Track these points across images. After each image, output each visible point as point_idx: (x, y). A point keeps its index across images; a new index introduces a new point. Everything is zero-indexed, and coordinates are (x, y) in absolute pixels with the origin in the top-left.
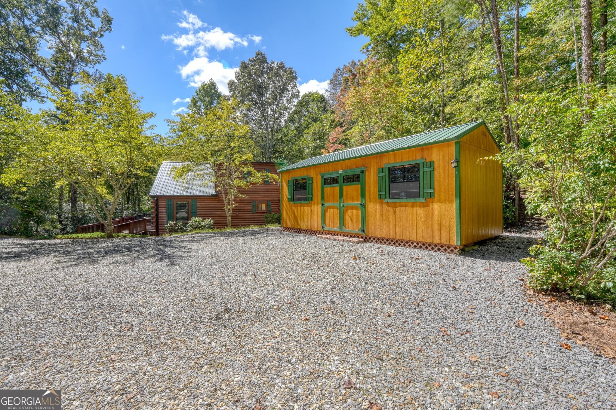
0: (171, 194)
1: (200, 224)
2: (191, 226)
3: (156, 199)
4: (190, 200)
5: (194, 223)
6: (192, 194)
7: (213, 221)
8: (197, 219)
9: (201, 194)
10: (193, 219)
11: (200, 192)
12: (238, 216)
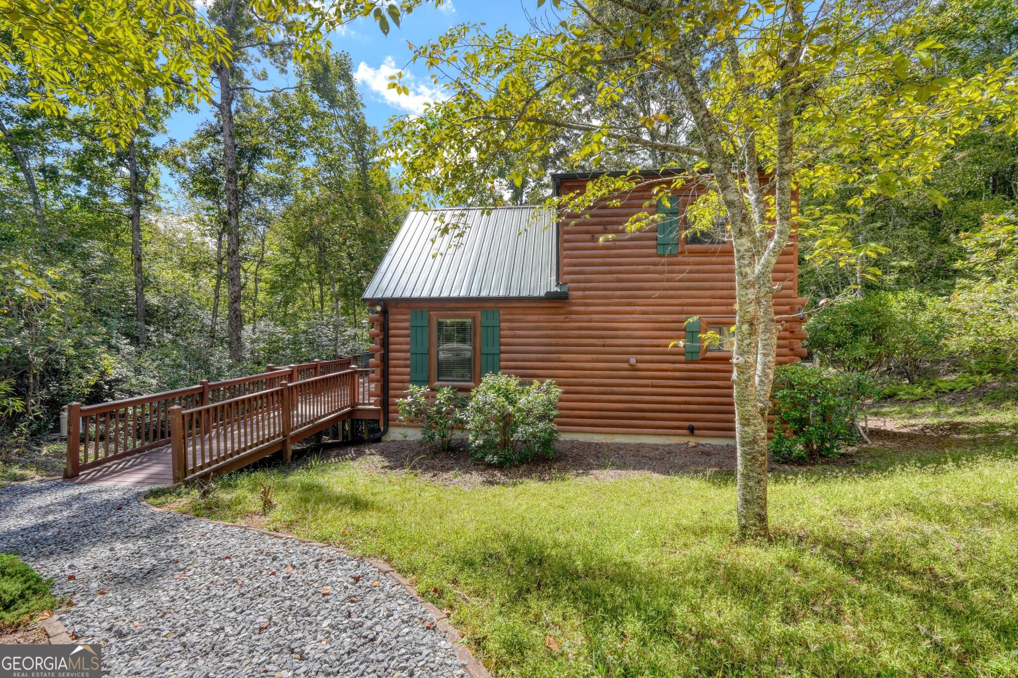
0: (425, 294)
1: (513, 402)
2: (479, 410)
3: (379, 308)
4: (479, 313)
5: (491, 396)
6: (484, 294)
7: (556, 392)
8: (502, 380)
9: (514, 294)
10: (489, 379)
11: (509, 287)
12: (634, 369)
